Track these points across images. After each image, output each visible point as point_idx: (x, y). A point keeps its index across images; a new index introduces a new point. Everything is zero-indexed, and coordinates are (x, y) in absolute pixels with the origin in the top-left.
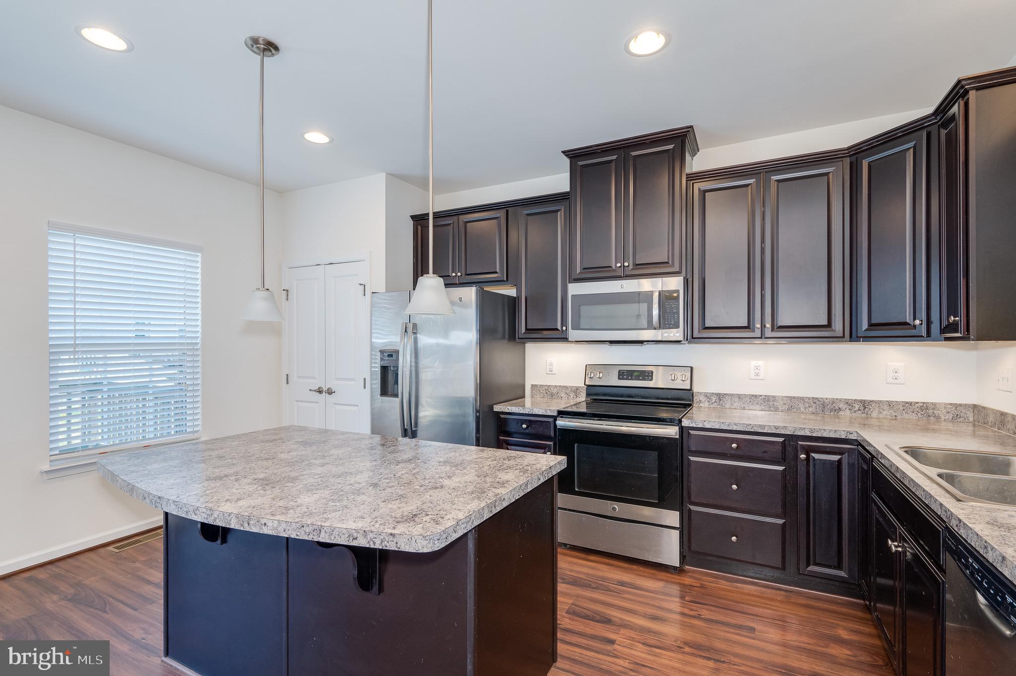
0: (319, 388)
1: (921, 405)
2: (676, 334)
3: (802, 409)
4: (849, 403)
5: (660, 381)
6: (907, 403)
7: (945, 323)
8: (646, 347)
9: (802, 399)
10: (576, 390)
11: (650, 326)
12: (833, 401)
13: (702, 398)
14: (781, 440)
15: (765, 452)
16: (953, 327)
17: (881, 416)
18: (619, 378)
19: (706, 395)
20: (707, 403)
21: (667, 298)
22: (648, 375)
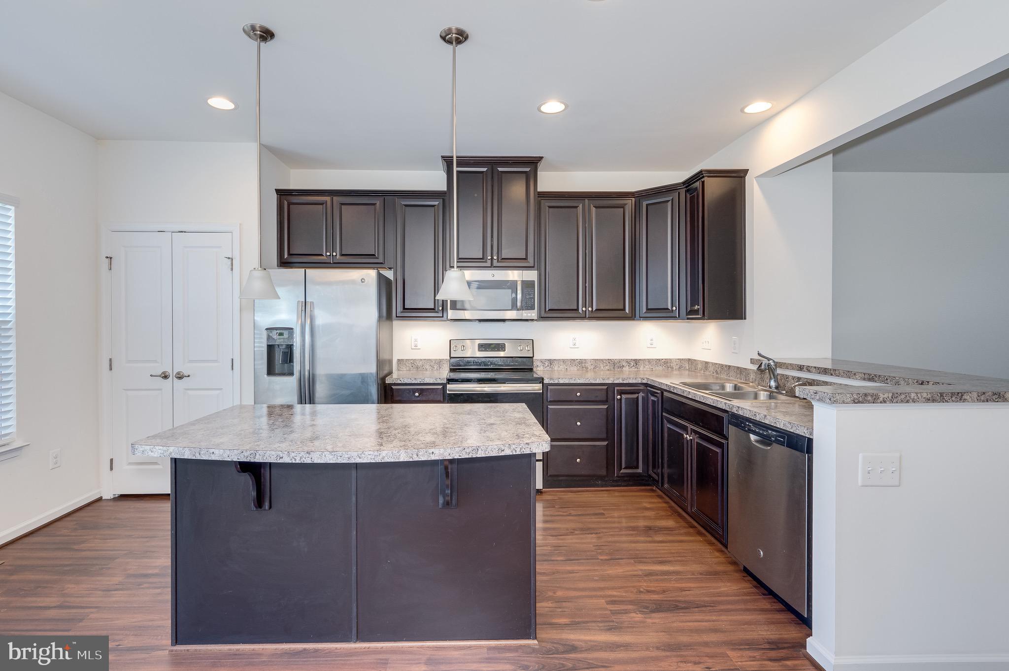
0: (164, 373)
1: (664, 360)
2: (533, 314)
3: (602, 368)
4: (628, 361)
5: (510, 351)
6: (657, 360)
7: (689, 309)
8: (507, 323)
9: (602, 360)
10: (440, 362)
11: (514, 307)
12: (620, 361)
13: (539, 363)
14: (606, 387)
15: (597, 397)
16: (696, 312)
17: (645, 369)
18: (479, 350)
19: (542, 361)
20: (542, 367)
21: (528, 285)
22: (500, 347)
